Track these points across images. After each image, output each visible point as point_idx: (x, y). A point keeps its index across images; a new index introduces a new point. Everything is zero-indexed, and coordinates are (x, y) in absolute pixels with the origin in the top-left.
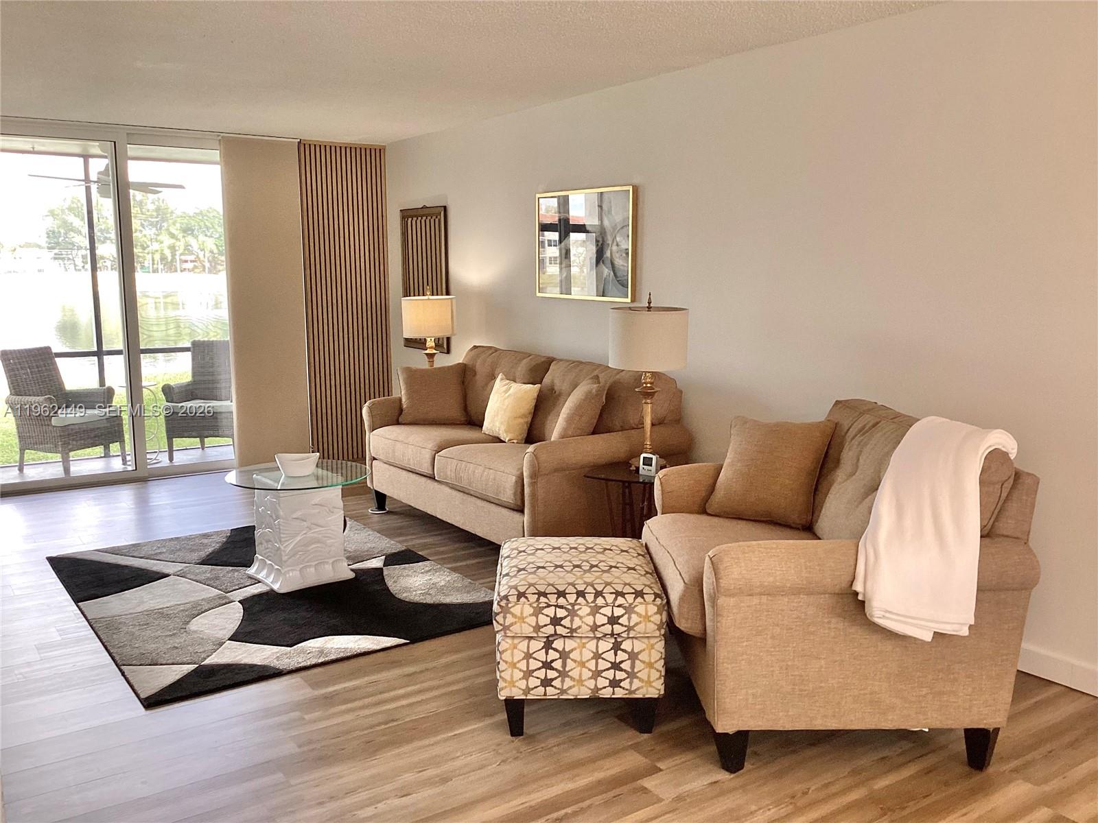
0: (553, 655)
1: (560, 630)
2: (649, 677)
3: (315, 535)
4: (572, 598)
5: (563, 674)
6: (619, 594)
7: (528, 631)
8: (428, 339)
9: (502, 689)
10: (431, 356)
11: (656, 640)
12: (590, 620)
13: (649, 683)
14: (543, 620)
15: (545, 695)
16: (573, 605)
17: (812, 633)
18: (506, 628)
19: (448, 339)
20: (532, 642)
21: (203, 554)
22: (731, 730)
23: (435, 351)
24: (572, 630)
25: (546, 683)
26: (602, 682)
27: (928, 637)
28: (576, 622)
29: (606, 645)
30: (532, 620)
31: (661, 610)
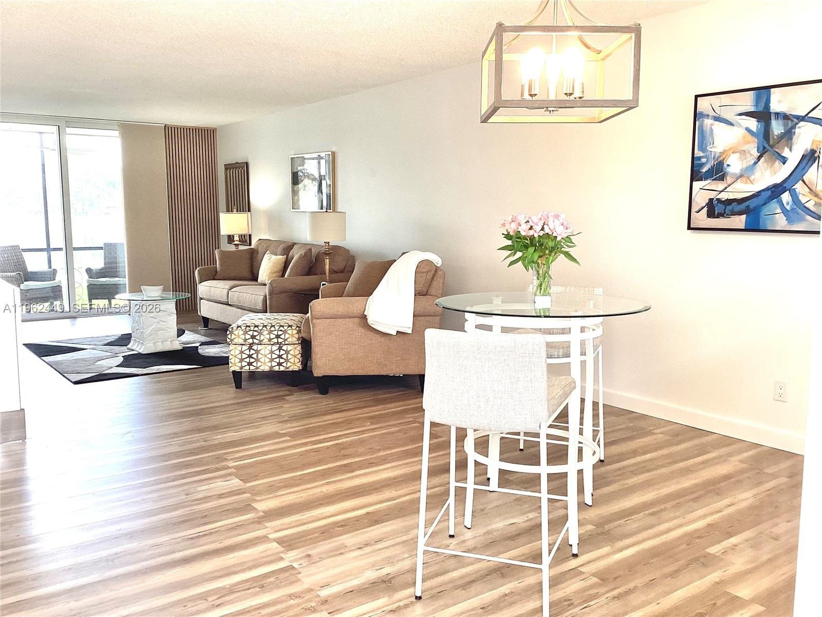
0: (252, 352)
1: (255, 341)
2: (294, 361)
3: (161, 326)
4: (260, 328)
5: (257, 360)
6: (281, 326)
7: (241, 341)
8: (235, 236)
9: (231, 367)
10: (235, 245)
11: (298, 345)
12: (268, 336)
13: (295, 364)
14: (248, 337)
15: (249, 369)
16: (261, 330)
17: (352, 334)
18: (232, 340)
19: (250, 236)
20: (244, 346)
21: (105, 342)
22: (320, 375)
23: (238, 243)
24: (261, 341)
25: (250, 364)
26: (274, 364)
27: (394, 333)
28: (262, 337)
29: (275, 348)
30: (243, 337)
31: (299, 332)
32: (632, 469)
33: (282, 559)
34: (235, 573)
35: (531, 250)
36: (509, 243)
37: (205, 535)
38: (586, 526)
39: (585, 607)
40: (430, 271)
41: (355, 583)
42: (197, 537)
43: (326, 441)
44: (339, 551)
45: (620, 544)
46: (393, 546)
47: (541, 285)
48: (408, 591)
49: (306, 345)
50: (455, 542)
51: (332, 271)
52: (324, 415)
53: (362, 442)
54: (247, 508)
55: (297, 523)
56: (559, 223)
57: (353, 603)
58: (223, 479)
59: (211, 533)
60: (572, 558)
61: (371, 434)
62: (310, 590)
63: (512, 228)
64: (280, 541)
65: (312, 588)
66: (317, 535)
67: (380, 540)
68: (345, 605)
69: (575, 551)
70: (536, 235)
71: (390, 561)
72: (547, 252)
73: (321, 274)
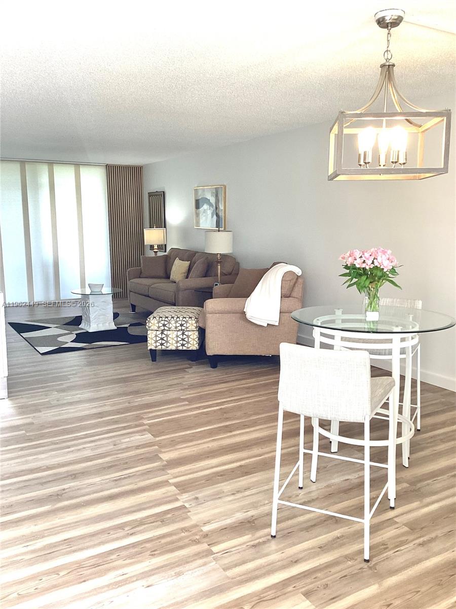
0: (164, 336)
1: (166, 328)
2: (193, 343)
3: (102, 313)
4: (169, 319)
5: (167, 342)
6: (184, 317)
7: (156, 328)
8: (155, 245)
9: (149, 346)
10: (155, 252)
11: (196, 332)
12: (175, 325)
13: (194, 345)
14: (160, 325)
15: (162, 348)
17: (234, 325)
18: (149, 327)
19: (165, 245)
20: (157, 332)
21: (65, 322)
22: (211, 354)
23: (157, 250)
24: (169, 328)
25: (162, 344)
27: (266, 325)
28: (171, 326)
29: (180, 333)
30: (157, 325)
31: (197, 322)
32: (441, 437)
33: (177, 500)
34: (144, 509)
35: (364, 278)
36: (348, 271)
37: (125, 478)
38: (402, 484)
39: (397, 551)
40: (292, 279)
41: (229, 521)
42: (120, 479)
43: (213, 406)
44: (218, 496)
45: (428, 500)
46: (258, 493)
47: (371, 304)
48: (266, 531)
49: (202, 332)
50: (302, 493)
51: (223, 274)
52: (213, 385)
53: (240, 407)
54: (155, 457)
55: (189, 472)
56: (385, 258)
57: (226, 538)
58: (140, 434)
59: (129, 477)
60: (390, 509)
61: (248, 401)
62: (196, 526)
63: (349, 261)
64: (177, 485)
65: (198, 524)
66: (203, 481)
67: (248, 489)
68: (220, 539)
69: (392, 504)
70: (367, 268)
71: (254, 505)
72: (377, 278)
73: (215, 276)
